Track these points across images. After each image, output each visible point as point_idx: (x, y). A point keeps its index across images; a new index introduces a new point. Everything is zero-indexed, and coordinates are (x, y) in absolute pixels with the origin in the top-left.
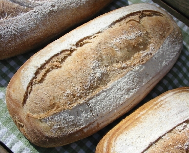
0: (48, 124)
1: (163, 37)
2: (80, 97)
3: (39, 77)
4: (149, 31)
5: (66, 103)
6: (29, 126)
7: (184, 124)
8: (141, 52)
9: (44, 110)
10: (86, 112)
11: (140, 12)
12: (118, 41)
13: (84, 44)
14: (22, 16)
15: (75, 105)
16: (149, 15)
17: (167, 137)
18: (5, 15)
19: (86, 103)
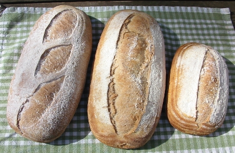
0: (140, 130)
1: (148, 29)
2: (144, 101)
3: (112, 111)
4: (139, 33)
5: (140, 111)
6: (130, 141)
7: (203, 69)
8: (147, 49)
9: (132, 125)
10: (152, 106)
11: (123, 25)
12: (131, 53)
13: (114, 71)
14: (63, 86)
15: (145, 107)
16: (129, 22)
17: (201, 83)
18: (53, 94)
19: (149, 102)
